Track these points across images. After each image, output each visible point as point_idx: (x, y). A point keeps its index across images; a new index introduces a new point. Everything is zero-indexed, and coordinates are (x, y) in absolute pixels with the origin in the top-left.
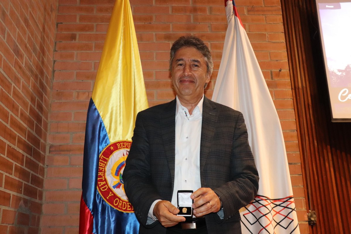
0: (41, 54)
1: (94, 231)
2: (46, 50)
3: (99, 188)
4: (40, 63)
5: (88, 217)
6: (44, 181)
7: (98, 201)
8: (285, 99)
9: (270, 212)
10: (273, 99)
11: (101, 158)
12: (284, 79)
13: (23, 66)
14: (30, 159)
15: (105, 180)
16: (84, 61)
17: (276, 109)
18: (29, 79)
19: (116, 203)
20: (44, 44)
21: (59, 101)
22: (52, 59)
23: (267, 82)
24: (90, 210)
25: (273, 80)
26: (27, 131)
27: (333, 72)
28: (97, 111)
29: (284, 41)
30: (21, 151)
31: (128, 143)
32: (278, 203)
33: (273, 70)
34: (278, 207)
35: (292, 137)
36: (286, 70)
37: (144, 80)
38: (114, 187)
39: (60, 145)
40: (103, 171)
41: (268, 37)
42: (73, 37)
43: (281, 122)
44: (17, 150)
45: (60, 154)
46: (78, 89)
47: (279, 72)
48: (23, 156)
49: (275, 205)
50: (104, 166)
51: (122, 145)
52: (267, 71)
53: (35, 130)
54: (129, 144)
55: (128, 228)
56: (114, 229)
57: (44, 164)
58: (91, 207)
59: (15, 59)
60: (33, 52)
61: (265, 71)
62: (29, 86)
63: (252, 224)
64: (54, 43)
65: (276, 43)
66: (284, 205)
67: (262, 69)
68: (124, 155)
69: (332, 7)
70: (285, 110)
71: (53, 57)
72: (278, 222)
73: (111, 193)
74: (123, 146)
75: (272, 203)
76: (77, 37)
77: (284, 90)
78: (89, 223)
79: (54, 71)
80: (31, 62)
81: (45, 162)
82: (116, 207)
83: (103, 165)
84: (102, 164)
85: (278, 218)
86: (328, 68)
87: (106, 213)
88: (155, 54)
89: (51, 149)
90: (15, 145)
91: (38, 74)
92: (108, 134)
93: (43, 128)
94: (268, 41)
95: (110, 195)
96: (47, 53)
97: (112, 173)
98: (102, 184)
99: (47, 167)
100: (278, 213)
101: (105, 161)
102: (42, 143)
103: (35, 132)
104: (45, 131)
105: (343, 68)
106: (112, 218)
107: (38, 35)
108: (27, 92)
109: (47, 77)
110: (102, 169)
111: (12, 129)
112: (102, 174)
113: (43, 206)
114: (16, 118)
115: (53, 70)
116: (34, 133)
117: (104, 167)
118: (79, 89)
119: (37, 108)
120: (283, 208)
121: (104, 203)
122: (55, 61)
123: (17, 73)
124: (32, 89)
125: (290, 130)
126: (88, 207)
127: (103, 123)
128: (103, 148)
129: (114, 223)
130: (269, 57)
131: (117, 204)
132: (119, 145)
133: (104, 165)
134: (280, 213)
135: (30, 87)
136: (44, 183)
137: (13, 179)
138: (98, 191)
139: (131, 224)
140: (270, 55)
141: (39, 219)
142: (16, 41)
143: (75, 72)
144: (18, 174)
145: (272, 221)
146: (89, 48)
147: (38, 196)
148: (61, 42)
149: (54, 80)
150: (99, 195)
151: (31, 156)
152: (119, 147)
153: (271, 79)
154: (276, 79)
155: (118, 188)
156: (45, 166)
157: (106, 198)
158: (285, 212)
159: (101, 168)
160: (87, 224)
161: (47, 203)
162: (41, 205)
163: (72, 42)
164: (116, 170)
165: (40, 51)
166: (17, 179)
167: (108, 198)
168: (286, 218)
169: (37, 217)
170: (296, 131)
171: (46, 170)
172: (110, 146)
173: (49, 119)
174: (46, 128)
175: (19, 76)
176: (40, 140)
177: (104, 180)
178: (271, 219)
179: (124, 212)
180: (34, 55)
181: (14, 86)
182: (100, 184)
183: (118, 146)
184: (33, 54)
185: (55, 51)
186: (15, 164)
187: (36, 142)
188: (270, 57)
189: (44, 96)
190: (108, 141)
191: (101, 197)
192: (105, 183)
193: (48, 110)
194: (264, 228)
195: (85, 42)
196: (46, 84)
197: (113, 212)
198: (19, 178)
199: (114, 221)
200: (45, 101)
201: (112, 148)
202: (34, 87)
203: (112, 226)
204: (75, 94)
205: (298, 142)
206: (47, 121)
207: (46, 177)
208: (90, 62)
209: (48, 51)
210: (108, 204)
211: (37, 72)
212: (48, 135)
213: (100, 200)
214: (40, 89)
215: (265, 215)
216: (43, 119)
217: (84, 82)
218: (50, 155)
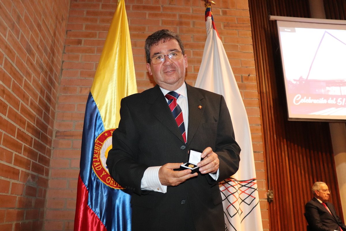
0: (52, 55)
1: (89, 203)
2: (56, 51)
3: (94, 167)
4: (50, 62)
5: (84, 191)
6: (50, 160)
7: (93, 179)
8: (252, 99)
9: (237, 191)
10: (242, 98)
11: (97, 142)
12: (252, 83)
13: (35, 63)
14: (38, 142)
15: (100, 161)
16: (87, 62)
17: (245, 107)
18: (39, 74)
19: (108, 181)
20: (54, 47)
21: (65, 95)
22: (61, 60)
23: (238, 84)
24: (86, 186)
25: (243, 83)
26: (36, 118)
27: (290, 81)
28: (94, 103)
29: (252, 51)
30: (30, 135)
32: (243, 184)
33: (243, 75)
34: (244, 187)
35: (257, 130)
36: (254, 75)
37: (136, 79)
38: (107, 167)
39: (64, 131)
40: (98, 153)
41: (239, 48)
42: (79, 42)
43: (248, 117)
44: (27, 133)
45: (64, 138)
47: (248, 77)
48: (32, 138)
49: (241, 186)
52: (238, 75)
53: (44, 118)
55: (117, 202)
56: (106, 203)
57: (50, 146)
58: (87, 183)
59: (27, 57)
60: (44, 53)
61: (237, 75)
62: (40, 80)
64: (64, 47)
65: (246, 53)
66: (249, 185)
67: (234, 73)
69: (290, 30)
70: (252, 108)
71: (62, 58)
72: (243, 200)
73: (104, 172)
75: (239, 184)
76: (83, 42)
77: (252, 91)
78: (85, 197)
79: (62, 70)
80: (42, 60)
81: (52, 145)
82: (108, 184)
83: (98, 149)
84: (97, 147)
85: (243, 196)
86: (286, 77)
87: (100, 189)
89: (57, 135)
90: (24, 129)
91: (48, 71)
92: (103, 122)
93: (50, 116)
95: (103, 174)
96: (57, 54)
97: (105, 156)
98: (97, 165)
99: (53, 149)
100: (243, 192)
101: (100, 145)
102: (49, 128)
103: (43, 119)
104: (52, 119)
105: (298, 79)
106: (105, 193)
107: (49, 39)
108: (37, 85)
109: (56, 75)
110: (97, 152)
111: (22, 115)
112: (97, 156)
113: (49, 181)
114: (27, 106)
115: (62, 68)
116: (42, 120)
117: (99, 150)
118: (82, 85)
119: (46, 99)
120: (248, 188)
121: (98, 180)
122: (63, 62)
123: (28, 69)
124: (41, 83)
125: (256, 124)
126: (84, 183)
127: (99, 113)
128: (98, 134)
129: (106, 197)
130: (240, 64)
131: (109, 181)
132: (112, 132)
133: (99, 148)
134: (245, 192)
135: (40, 81)
136: (51, 162)
137: (22, 157)
139: (120, 198)
140: (241, 62)
141: (45, 191)
142: (29, 42)
143: (79, 71)
144: (27, 154)
145: (238, 198)
146: (91, 51)
147: (44, 173)
148: (69, 46)
149: (62, 76)
150: (94, 173)
151: (39, 139)
153: (241, 82)
154: (245, 82)
156: (52, 148)
157: (100, 176)
158: (249, 191)
159: (96, 151)
160: (83, 198)
161: (53, 179)
162: (47, 180)
163: (78, 46)
165: (50, 52)
166: (26, 157)
167: (101, 176)
168: (250, 196)
169: (43, 190)
170: (260, 125)
171: (52, 152)
172: (104, 133)
173: (56, 109)
174: (53, 116)
175: (30, 71)
176: (47, 127)
177: (98, 161)
178: (237, 197)
179: (115, 188)
180: (45, 55)
181: (25, 79)
182: (95, 164)
184: (44, 54)
185: (64, 53)
186: (24, 145)
187: (45, 128)
188: (241, 64)
189: (52, 90)
190: (103, 128)
191: (95, 175)
192: (100, 164)
193: (56, 101)
194: (232, 204)
195: (88, 46)
196: (54, 80)
197: (106, 188)
198: (28, 157)
199: (106, 196)
200: (54, 94)
201: (106, 134)
202: (44, 81)
203: (105, 200)
204: (78, 89)
205: (261, 134)
206: (54, 111)
207: (53, 157)
208: (92, 63)
209: (58, 53)
210: (101, 181)
211: (47, 69)
212: (55, 122)
213: (95, 177)
214: (49, 83)
215: (232, 194)
216: (51, 109)
217: (87, 79)
218: (56, 139)
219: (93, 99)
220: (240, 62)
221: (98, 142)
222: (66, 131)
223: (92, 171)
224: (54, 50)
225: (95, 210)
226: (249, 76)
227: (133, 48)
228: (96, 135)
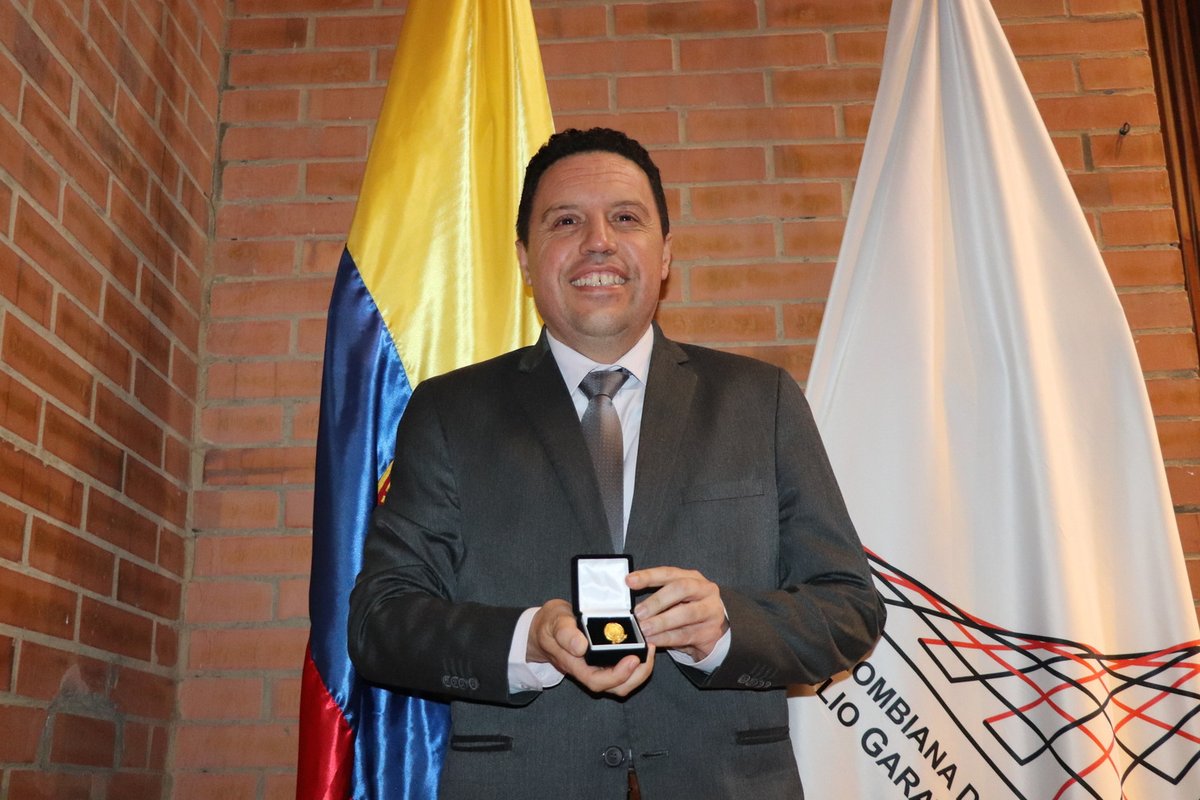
0: (161, 92)
1: (360, 789)
2: (183, 78)
4: (154, 125)
5: (331, 730)
6: (183, 588)
8: (1145, 246)
9: (1102, 709)
12: (1141, 167)
13: (72, 122)
14: (114, 501)
16: (337, 124)
17: (1117, 287)
18: (100, 181)
20: (172, 55)
21: (240, 279)
22: (211, 119)
23: (1071, 177)
24: (342, 704)
25: (1094, 172)
26: (94, 390)
28: (368, 299)
29: (1138, 11)
30: (64, 467)
32: (1134, 671)
33: (1095, 132)
34: (1136, 688)
35: (1180, 398)
36: (1149, 128)
39: (245, 451)
42: (294, 33)
44: (46, 462)
45: (246, 484)
46: (314, 230)
47: (1120, 139)
48: (77, 486)
49: (1122, 682)
52: (1074, 135)
53: (136, 389)
57: (181, 522)
58: (344, 690)
59: (26, 90)
60: (118, 78)
61: (1064, 134)
62: (105, 210)
63: (1022, 763)
64: (222, 60)
65: (1104, 20)
66: (1164, 679)
70: (1148, 291)
71: (219, 112)
72: (1138, 753)
75: (1109, 671)
76: (310, 32)
77: (1142, 208)
78: (338, 758)
79: (221, 164)
80: (110, 113)
81: (189, 516)
85: (1140, 736)
87: (409, 717)
88: (611, 85)
89: (208, 468)
90: (33, 440)
91: (145, 166)
93: (174, 381)
94: (1071, 17)
96: (189, 90)
99: (196, 537)
100: (1137, 713)
102: (170, 439)
103: (136, 394)
104: (185, 396)
106: (432, 739)
107: (142, 14)
108: (93, 232)
109: (193, 187)
111: (15, 375)
113: (180, 686)
114: (39, 330)
115: (220, 158)
116: (131, 399)
118: (317, 233)
119: (144, 301)
120: (1158, 692)
122: (223, 127)
123: (38, 150)
124: (114, 222)
125: (1174, 371)
126: (330, 691)
127: (392, 350)
130: (1076, 79)
134: (1146, 713)
135: (108, 214)
136: (185, 596)
137: (26, 577)
140: (1078, 71)
141: (162, 738)
142: (28, 16)
143: (302, 165)
144: (51, 560)
145: (1112, 745)
146: (356, 70)
147: (153, 647)
148: (249, 52)
149: (222, 197)
151: (118, 487)
153: (1083, 165)
154: (1107, 168)
156: (188, 533)
158: (1168, 710)
160: (327, 762)
161: (197, 676)
162: (171, 683)
163: (289, 50)
165: (154, 79)
166: (48, 578)
168: (1175, 736)
169: (151, 730)
170: (1196, 374)
171: (189, 547)
173: (202, 348)
174: (188, 379)
175: (49, 161)
176: (159, 431)
178: (1106, 738)
180: (126, 89)
181: (21, 199)
184: (120, 83)
185: (227, 87)
186: (36, 520)
187: (146, 437)
188: (1080, 77)
189: (176, 259)
193: (198, 311)
194: (1078, 778)
195: (337, 49)
196: (184, 213)
197: (436, 714)
198: (57, 574)
199: (439, 750)
200: (184, 278)
202: (128, 215)
203: (434, 770)
204: (301, 251)
206: (194, 359)
207: (193, 574)
208: (358, 123)
209: (192, 84)
211: (139, 157)
212: (198, 409)
214: (156, 226)
215: (1078, 723)
216: (177, 349)
217: (337, 203)
218: (208, 488)
219: (362, 282)
220: (1073, 69)
222: (251, 450)
224: (173, 68)
226: (1123, 133)
227: (544, 42)
228: (381, 453)
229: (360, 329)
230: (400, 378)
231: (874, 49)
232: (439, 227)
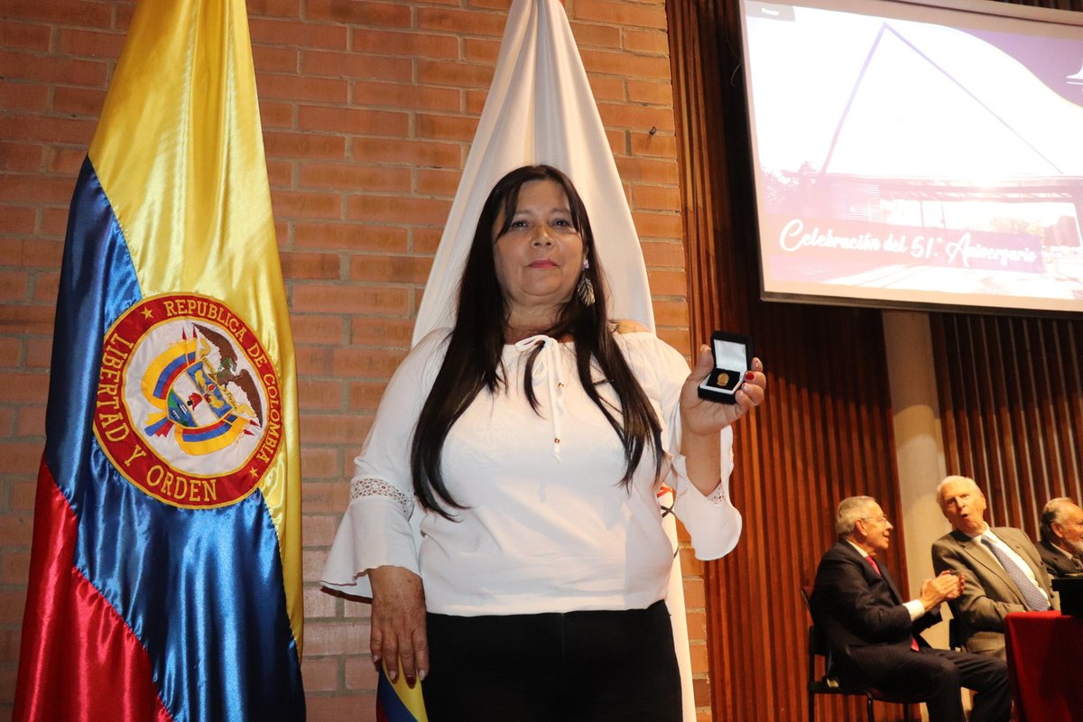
1: (82, 561)
3: (102, 432)
5: (60, 516)
7: (96, 471)
8: (660, 211)
11: (112, 341)
12: (662, 158)
15: (123, 409)
16: (82, 59)
17: (639, 236)
19: (153, 480)
23: (616, 159)
24: (69, 497)
25: (632, 157)
27: (770, 176)
28: (103, 196)
29: (665, 52)
31: (199, 303)
33: (634, 130)
35: (674, 314)
36: (668, 132)
37: (263, 126)
38: (150, 431)
40: (117, 380)
41: (623, 38)
43: (648, 272)
46: (59, 139)
47: (649, 136)
50: (119, 367)
51: (180, 307)
52: (619, 130)
54: (202, 305)
55: (188, 553)
56: (145, 557)
58: (71, 486)
61: (612, 129)
65: (645, 56)
67: (605, 124)
68: (184, 337)
69: (776, 13)
70: (659, 241)
73: (138, 448)
74: (182, 310)
77: (660, 185)
78: (64, 538)
82: (152, 490)
83: (117, 364)
84: (114, 360)
86: (759, 164)
87: (122, 508)
88: (299, 56)
92: (137, 268)
94: (624, 50)
95: (135, 455)
97: (143, 389)
98: (111, 421)
101: (124, 353)
105: (795, 169)
106: (140, 523)
110: (114, 376)
112: (112, 390)
117: (122, 370)
118: (62, 141)
121: (115, 478)
125: (672, 296)
126: (60, 487)
127: (120, 236)
128: (118, 312)
129: (146, 539)
130: (624, 93)
131: (158, 482)
132: (170, 305)
133: (121, 362)
138: (97, 442)
139: (199, 541)
140: (626, 87)
143: (51, 88)
146: (98, 18)
150: (100, 453)
152: (171, 312)
153: (626, 152)
154: (640, 154)
155: (162, 435)
157: (121, 464)
159: (110, 373)
160: (56, 540)
164: (159, 382)
167: (127, 463)
170: (684, 300)
172: (141, 308)
177: (117, 407)
179: (179, 506)
182: (106, 420)
183: (168, 308)
188: (627, 92)
190: (136, 290)
191: (106, 459)
192: (122, 418)
197: (144, 506)
199: (146, 532)
201: (148, 313)
203: (141, 545)
205: (688, 329)
208: (102, 61)
210: (127, 480)
213: (103, 467)
217: (80, 120)
219: (99, 184)
220: (623, 86)
221: (116, 340)
223: (95, 445)
225: (104, 585)
226: (652, 133)
228: (108, 314)
229: (96, 219)
230: (125, 258)
231: (492, 53)
232: (162, 147)
